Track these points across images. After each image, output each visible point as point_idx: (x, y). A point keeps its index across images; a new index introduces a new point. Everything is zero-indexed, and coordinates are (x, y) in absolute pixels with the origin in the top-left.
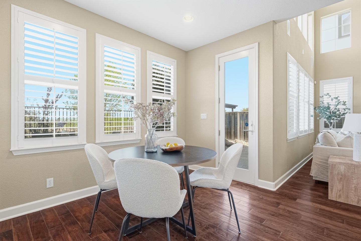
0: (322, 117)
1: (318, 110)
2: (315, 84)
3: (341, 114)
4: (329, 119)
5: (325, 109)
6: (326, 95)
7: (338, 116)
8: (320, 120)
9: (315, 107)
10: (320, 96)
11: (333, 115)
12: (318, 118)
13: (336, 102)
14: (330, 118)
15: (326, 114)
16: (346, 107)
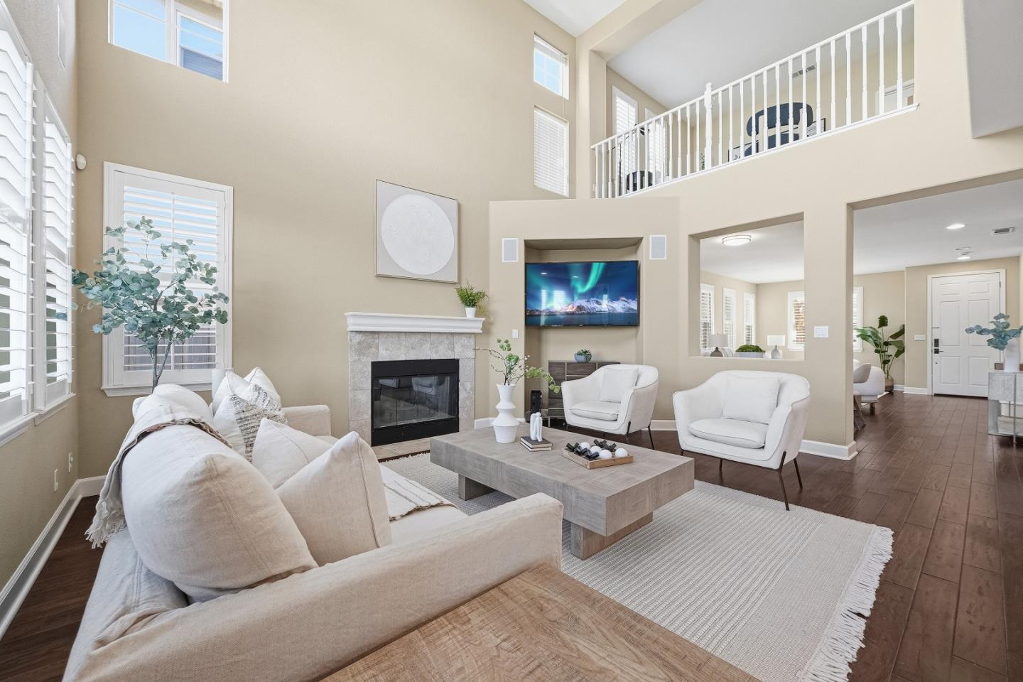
0: (120, 322)
1: (96, 289)
2: (81, 167)
3: (196, 315)
4: (151, 333)
5: (135, 287)
6: (137, 227)
7: (186, 320)
8: (105, 337)
9: (81, 274)
10: (106, 225)
11: (170, 316)
12: (97, 329)
13: (179, 265)
14: (156, 329)
15: (137, 308)
16: (215, 289)
